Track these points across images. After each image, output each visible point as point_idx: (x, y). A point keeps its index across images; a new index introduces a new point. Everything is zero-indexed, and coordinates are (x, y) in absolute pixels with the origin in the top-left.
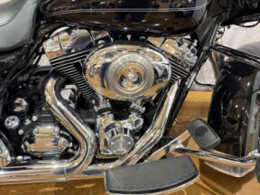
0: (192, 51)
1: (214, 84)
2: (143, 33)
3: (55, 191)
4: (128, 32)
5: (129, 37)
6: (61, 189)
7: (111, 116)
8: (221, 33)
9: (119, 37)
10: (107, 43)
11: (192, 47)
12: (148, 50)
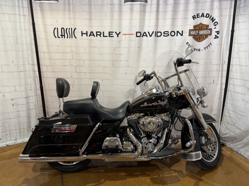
0: (170, 118)
1: (181, 130)
2: (153, 113)
3: (125, 175)
4: (149, 113)
5: (149, 114)
6: (127, 174)
7: (146, 138)
8: (181, 112)
9: (146, 115)
10: (144, 116)
11: (169, 117)
12: (156, 117)
